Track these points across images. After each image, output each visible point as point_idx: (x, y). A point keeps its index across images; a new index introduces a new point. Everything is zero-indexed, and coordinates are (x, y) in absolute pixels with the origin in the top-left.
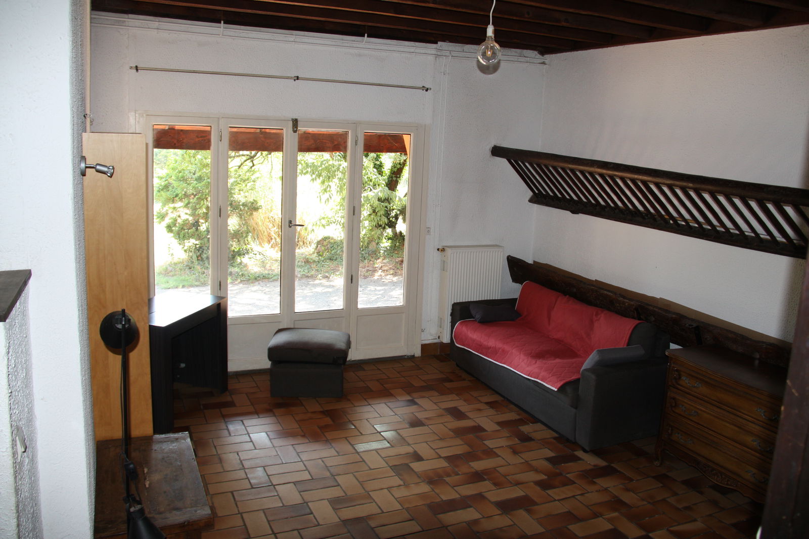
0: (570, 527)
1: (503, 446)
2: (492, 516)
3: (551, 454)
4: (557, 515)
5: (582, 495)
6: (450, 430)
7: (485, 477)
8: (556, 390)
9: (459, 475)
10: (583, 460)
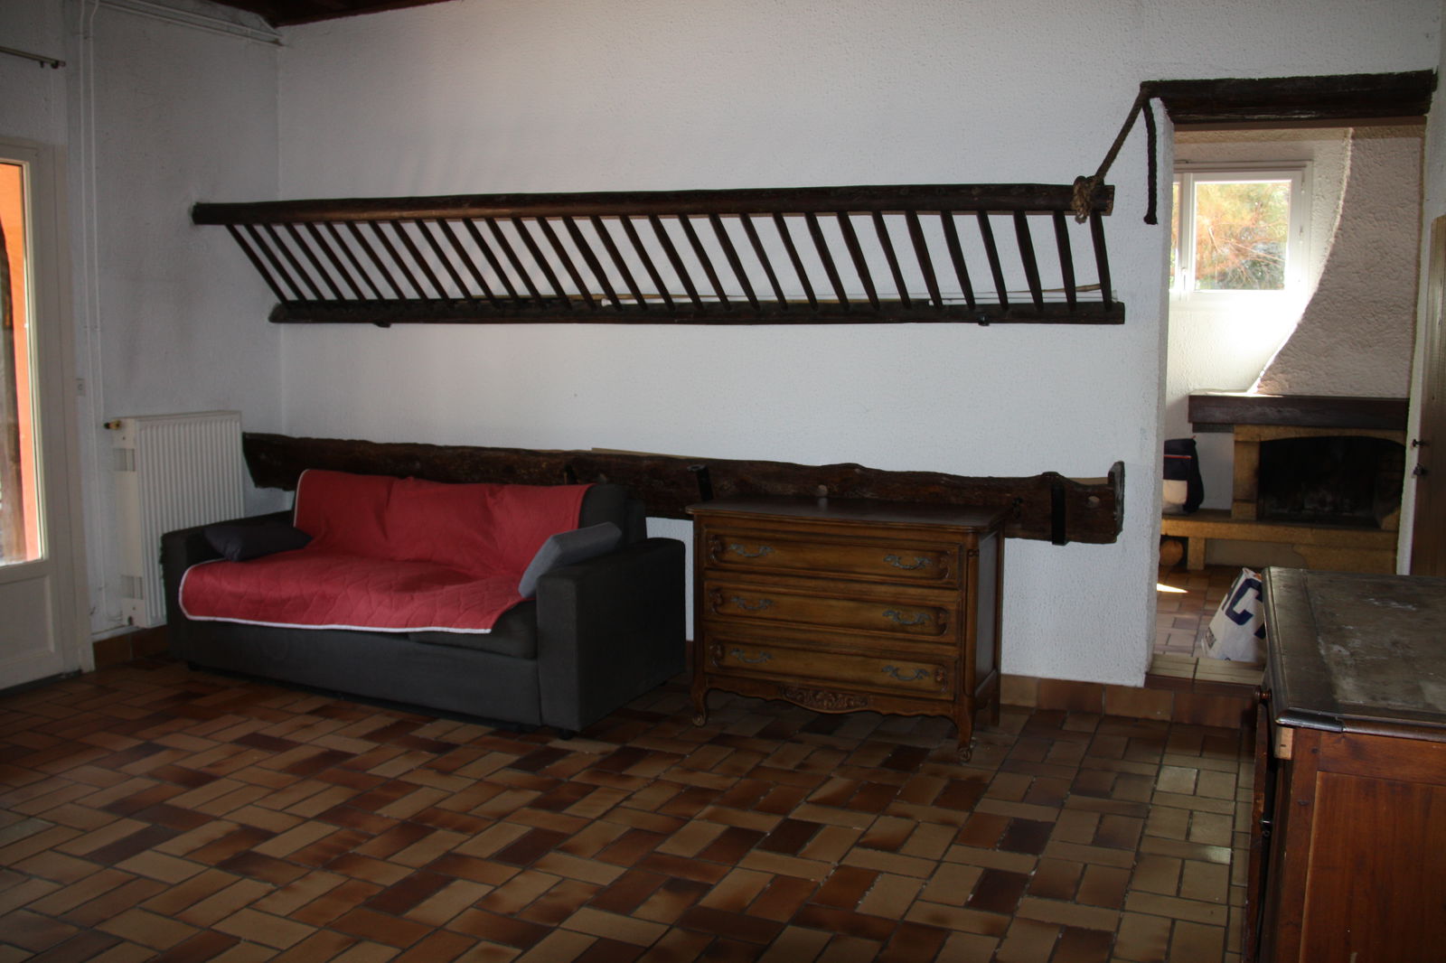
0: (660, 849)
1: (412, 770)
2: (510, 880)
3: (514, 758)
4: (619, 840)
5: (627, 798)
6: (280, 771)
7: (429, 825)
8: (488, 631)
9: (373, 837)
10: (574, 751)
